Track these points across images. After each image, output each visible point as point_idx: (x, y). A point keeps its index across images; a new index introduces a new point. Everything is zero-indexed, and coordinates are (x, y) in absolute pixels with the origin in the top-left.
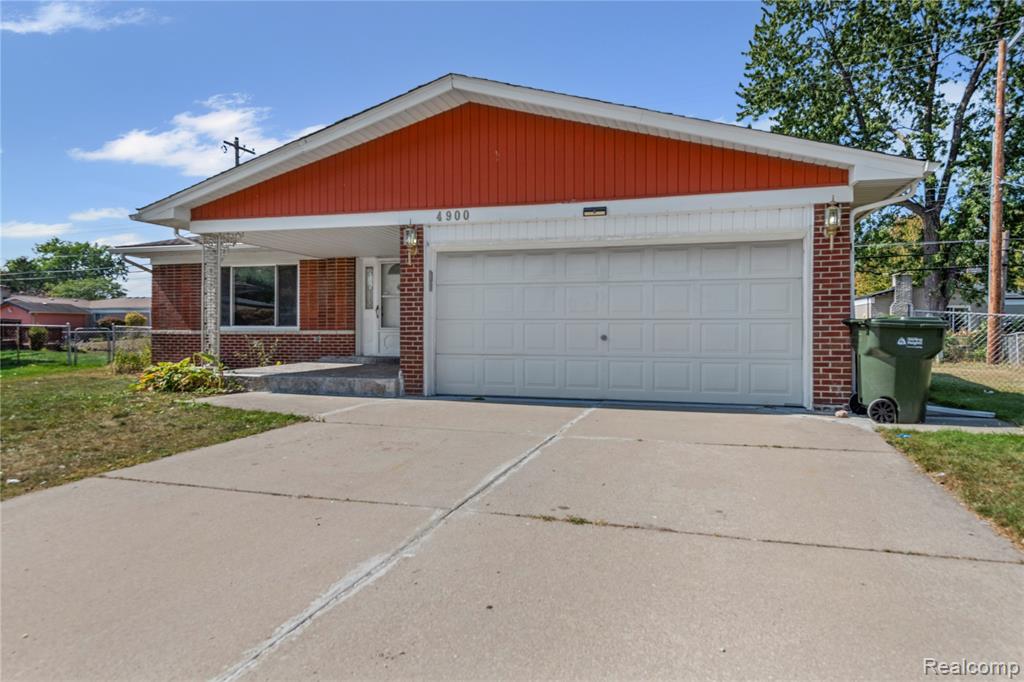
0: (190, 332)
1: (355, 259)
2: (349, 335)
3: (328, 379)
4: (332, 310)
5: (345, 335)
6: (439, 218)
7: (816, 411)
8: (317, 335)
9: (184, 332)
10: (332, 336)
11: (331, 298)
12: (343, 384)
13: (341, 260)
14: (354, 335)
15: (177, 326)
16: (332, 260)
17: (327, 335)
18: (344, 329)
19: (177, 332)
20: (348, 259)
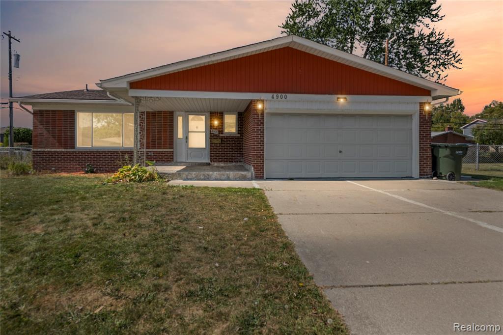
0: (63, 150)
1: (173, 112)
2: (170, 152)
3: (215, 173)
4: (160, 139)
5: (167, 152)
6: (273, 97)
7: (421, 178)
8: (151, 152)
9: (58, 150)
10: (159, 152)
11: (159, 132)
12: (224, 175)
13: (165, 112)
14: (173, 152)
15: (53, 146)
16: (160, 112)
17: (157, 152)
18: (167, 148)
19: (53, 150)
20: (169, 112)
